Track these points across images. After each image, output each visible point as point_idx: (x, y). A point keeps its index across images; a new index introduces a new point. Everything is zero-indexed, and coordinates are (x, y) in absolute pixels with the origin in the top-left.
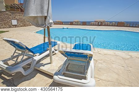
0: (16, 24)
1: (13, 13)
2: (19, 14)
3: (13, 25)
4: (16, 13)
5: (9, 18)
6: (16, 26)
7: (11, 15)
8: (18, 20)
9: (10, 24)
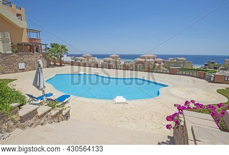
0: (24, 68)
1: (21, 55)
2: (27, 56)
3: (20, 70)
4: (25, 54)
5: (15, 61)
6: (23, 70)
7: (18, 58)
8: (26, 63)
9: (16, 68)
